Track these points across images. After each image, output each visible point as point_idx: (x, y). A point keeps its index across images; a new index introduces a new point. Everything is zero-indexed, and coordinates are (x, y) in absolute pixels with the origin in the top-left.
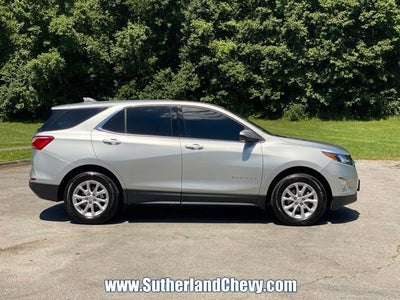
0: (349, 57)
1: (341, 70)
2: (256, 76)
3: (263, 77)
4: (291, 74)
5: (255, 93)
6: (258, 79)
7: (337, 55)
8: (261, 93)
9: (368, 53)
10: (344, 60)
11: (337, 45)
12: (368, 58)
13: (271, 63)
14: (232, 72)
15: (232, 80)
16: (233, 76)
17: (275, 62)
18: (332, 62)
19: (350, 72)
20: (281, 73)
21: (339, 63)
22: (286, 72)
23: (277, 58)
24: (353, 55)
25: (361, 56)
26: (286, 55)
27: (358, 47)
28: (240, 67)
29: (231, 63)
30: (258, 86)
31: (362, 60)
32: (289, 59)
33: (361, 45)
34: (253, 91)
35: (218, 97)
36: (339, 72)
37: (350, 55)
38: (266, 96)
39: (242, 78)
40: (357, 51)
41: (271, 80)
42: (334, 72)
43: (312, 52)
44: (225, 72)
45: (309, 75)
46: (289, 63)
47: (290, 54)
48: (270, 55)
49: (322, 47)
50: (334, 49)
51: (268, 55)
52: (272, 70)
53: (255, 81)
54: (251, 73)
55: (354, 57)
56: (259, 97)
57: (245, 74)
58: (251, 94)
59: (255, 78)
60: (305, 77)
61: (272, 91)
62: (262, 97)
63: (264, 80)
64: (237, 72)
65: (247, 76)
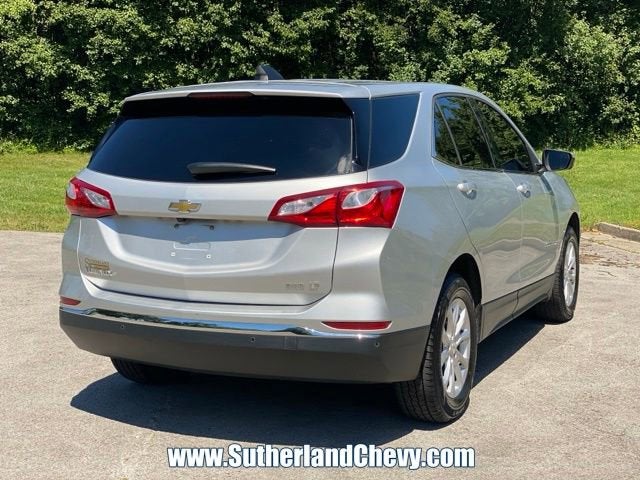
0: (255, 39)
1: (240, 61)
2: (78, 67)
3: (92, 69)
4: (147, 66)
5: (77, 101)
6: (83, 73)
7: (234, 33)
8: (89, 100)
9: (287, 31)
10: (246, 43)
11: (232, 15)
12: (289, 43)
13: (107, 41)
14: (28, 57)
15: (30, 73)
16: (31, 65)
17: (117, 41)
18: (224, 45)
20: (127, 64)
21: (237, 48)
22: (138, 61)
23: (121, 33)
24: (261, 35)
25: (276, 37)
26: (137, 30)
27: (271, 20)
28: (43, 48)
29: (23, 40)
30: (83, 87)
31: (276, 44)
32: (143, 36)
33: (274, 18)
34: (73, 96)
36: (236, 66)
37: (256, 34)
38: (101, 108)
39: (50, 70)
40: (267, 27)
41: (109, 76)
42: (228, 64)
43: (185, 25)
44: (13, 58)
45: (181, 68)
46: (142, 44)
47: (145, 28)
48: (106, 27)
49: (207, 17)
50: (228, 22)
51: (102, 26)
52: (110, 58)
53: (75, 78)
54: (68, 61)
55: (263, 39)
56: (84, 109)
57: (55, 62)
58: (69, 103)
59: (75, 71)
60: (174, 72)
61: (111, 98)
62: (91, 110)
63: (94, 76)
64: (39, 59)
65: (59, 67)
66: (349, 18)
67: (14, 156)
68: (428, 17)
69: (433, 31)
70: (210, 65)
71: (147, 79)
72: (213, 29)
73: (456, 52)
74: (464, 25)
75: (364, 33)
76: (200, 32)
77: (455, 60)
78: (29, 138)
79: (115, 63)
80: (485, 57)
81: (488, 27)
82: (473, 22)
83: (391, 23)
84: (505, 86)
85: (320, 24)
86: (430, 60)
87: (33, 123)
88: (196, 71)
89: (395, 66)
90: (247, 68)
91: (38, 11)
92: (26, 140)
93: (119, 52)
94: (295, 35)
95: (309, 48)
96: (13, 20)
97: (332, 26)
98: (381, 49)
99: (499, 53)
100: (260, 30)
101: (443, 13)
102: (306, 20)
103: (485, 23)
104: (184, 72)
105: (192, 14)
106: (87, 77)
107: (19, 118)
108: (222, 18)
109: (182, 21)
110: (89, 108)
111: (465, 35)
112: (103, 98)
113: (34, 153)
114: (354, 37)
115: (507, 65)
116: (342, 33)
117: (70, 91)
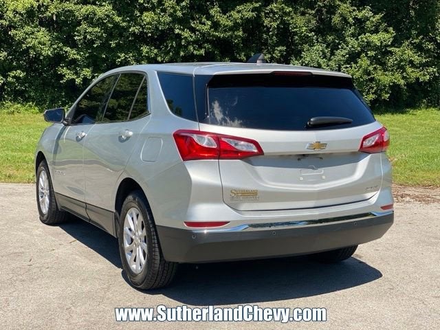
0: (199, 27)
1: (189, 43)
2: (68, 49)
3: (79, 50)
4: (120, 48)
5: (68, 74)
6: (72, 53)
7: (184, 22)
8: (77, 73)
9: (224, 20)
10: (193, 30)
11: (182, 8)
12: (225, 30)
13: (90, 30)
14: (31, 42)
15: (32, 53)
16: (33, 48)
17: (97, 29)
18: (177, 31)
19: (201, 47)
20: (105, 46)
21: (186, 34)
22: (113, 44)
23: (100, 23)
24: (204, 24)
25: (216, 25)
26: (112, 21)
27: (212, 12)
28: (43, 35)
29: (28, 29)
30: (72, 64)
31: (216, 30)
32: (116, 25)
33: (215, 11)
34: (65, 71)
35: (10, 79)
36: (186, 47)
37: (201, 23)
38: (85, 79)
39: (47, 52)
40: (209, 17)
41: (91, 56)
42: (179, 46)
43: (148, 17)
44: (20, 43)
45: (145, 49)
46: (116, 31)
47: (117, 19)
48: (89, 19)
49: (164, 10)
50: (179, 14)
51: (86, 18)
52: (92, 42)
53: (67, 57)
54: (61, 45)
55: (206, 27)
56: (73, 80)
57: (52, 45)
58: (62, 76)
59: (66, 52)
60: (140, 52)
61: (93, 72)
62: (78, 81)
63: (81, 56)
64: (39, 43)
65: (55, 49)
66: (272, 11)
67: (21, 115)
68: (332, 9)
69: (336, 19)
70: (167, 46)
71: (119, 57)
72: (169, 19)
73: (353, 35)
74: (360, 15)
75: (283, 22)
76: (159, 22)
77: (352, 42)
78: (33, 102)
79: (95, 46)
80: (375, 39)
81: (378, 17)
82: (366, 12)
83: (303, 14)
84: (391, 61)
85: (250, 15)
86: (333, 42)
87: (36, 90)
88: (156, 51)
89: (306, 46)
90: (194, 49)
91: (39, 7)
92: (31, 103)
93: (99, 38)
94: (230, 24)
95: (241, 33)
96: (20, 14)
97: (259, 17)
98: (295, 33)
99: (387, 36)
100: (204, 20)
101: (343, 6)
102: (239, 12)
103: (375, 13)
104: (147, 52)
105: (153, 9)
106: (76, 57)
107: (26, 87)
108: (175, 11)
109: (145, 14)
110: (77, 80)
111: (360, 23)
112: (87, 72)
113: (37, 113)
114: (275, 25)
115: (392, 45)
116: (266, 22)
117: (63, 67)
